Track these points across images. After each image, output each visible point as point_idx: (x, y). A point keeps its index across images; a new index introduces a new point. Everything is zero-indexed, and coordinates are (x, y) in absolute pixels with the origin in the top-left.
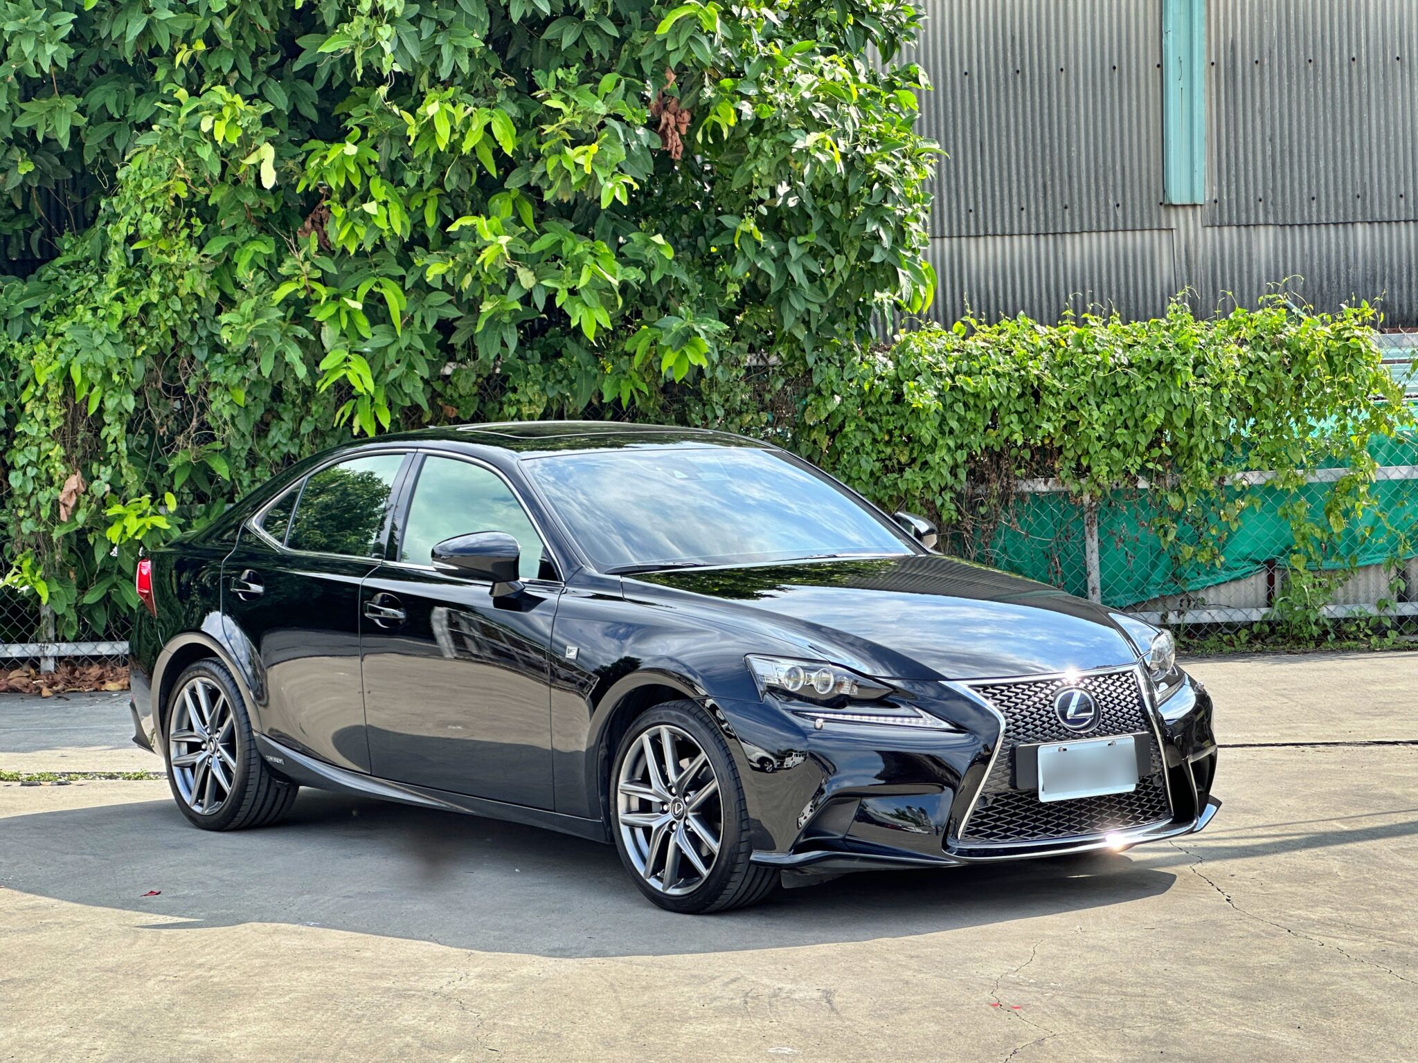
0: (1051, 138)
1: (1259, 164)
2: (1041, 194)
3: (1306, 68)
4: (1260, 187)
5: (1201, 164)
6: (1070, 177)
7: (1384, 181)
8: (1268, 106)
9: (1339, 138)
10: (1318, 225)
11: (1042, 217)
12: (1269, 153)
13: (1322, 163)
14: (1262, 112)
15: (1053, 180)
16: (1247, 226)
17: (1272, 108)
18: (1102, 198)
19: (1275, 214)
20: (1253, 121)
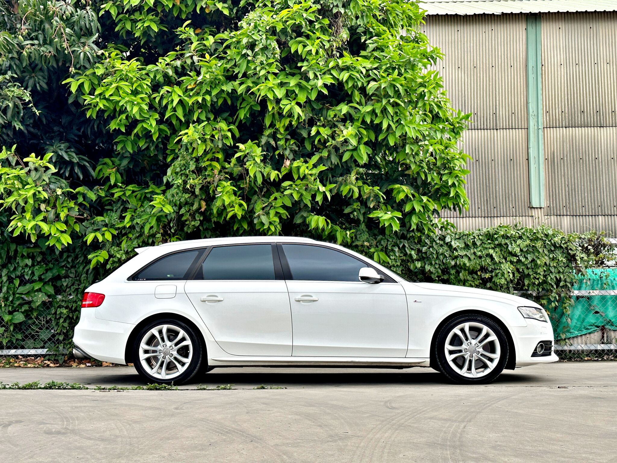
0: (489, 183)
1: (564, 194)
2: (485, 203)
3: (580, 161)
4: (564, 202)
5: (543, 193)
6: (496, 197)
7: (609, 201)
8: (566, 174)
9: (592, 186)
10: (585, 216)
11: (486, 211)
12: (567, 190)
13: (586, 194)
14: (564, 176)
15: (490, 198)
16: (560, 215)
17: (568, 175)
18: (508, 205)
19: (570, 212)
20: (561, 179)
